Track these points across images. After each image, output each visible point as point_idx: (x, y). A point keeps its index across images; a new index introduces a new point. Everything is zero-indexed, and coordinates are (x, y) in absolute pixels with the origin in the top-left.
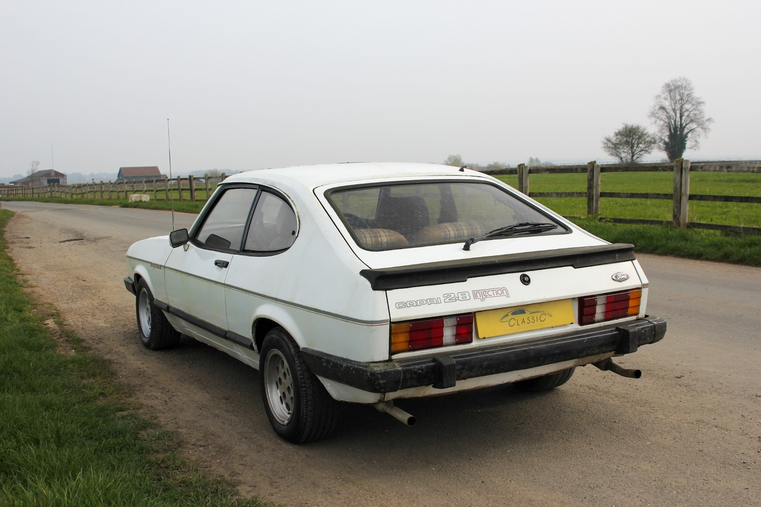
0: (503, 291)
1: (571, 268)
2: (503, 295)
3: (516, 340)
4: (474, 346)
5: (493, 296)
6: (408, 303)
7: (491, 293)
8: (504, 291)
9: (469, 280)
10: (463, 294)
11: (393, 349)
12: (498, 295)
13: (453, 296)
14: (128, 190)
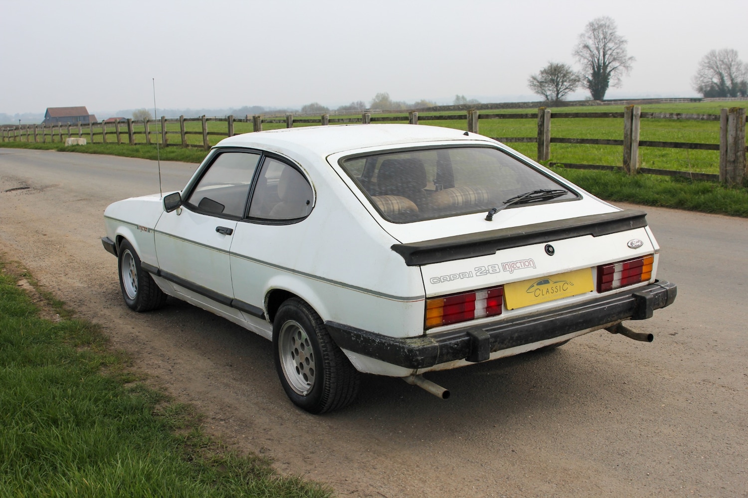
0: (529, 263)
1: (591, 236)
2: (530, 266)
3: (541, 310)
4: (503, 318)
5: (521, 267)
6: (442, 278)
7: (518, 265)
8: (531, 262)
9: (498, 252)
10: (493, 266)
11: (428, 324)
12: (526, 267)
13: (483, 269)
14: (63, 133)
